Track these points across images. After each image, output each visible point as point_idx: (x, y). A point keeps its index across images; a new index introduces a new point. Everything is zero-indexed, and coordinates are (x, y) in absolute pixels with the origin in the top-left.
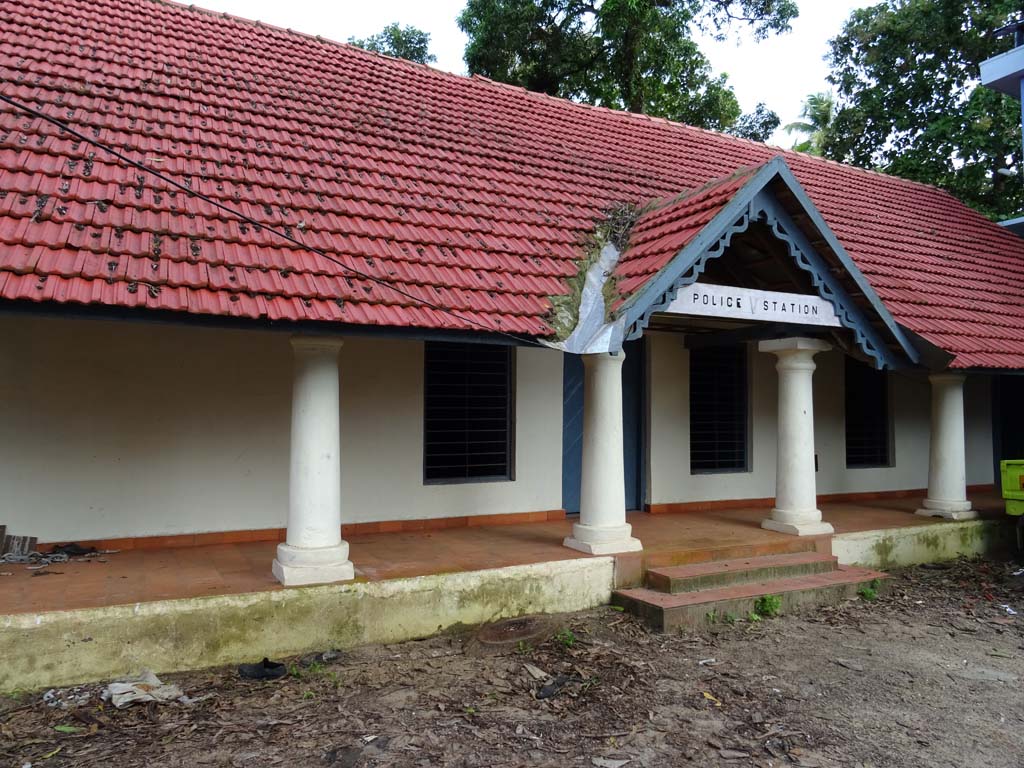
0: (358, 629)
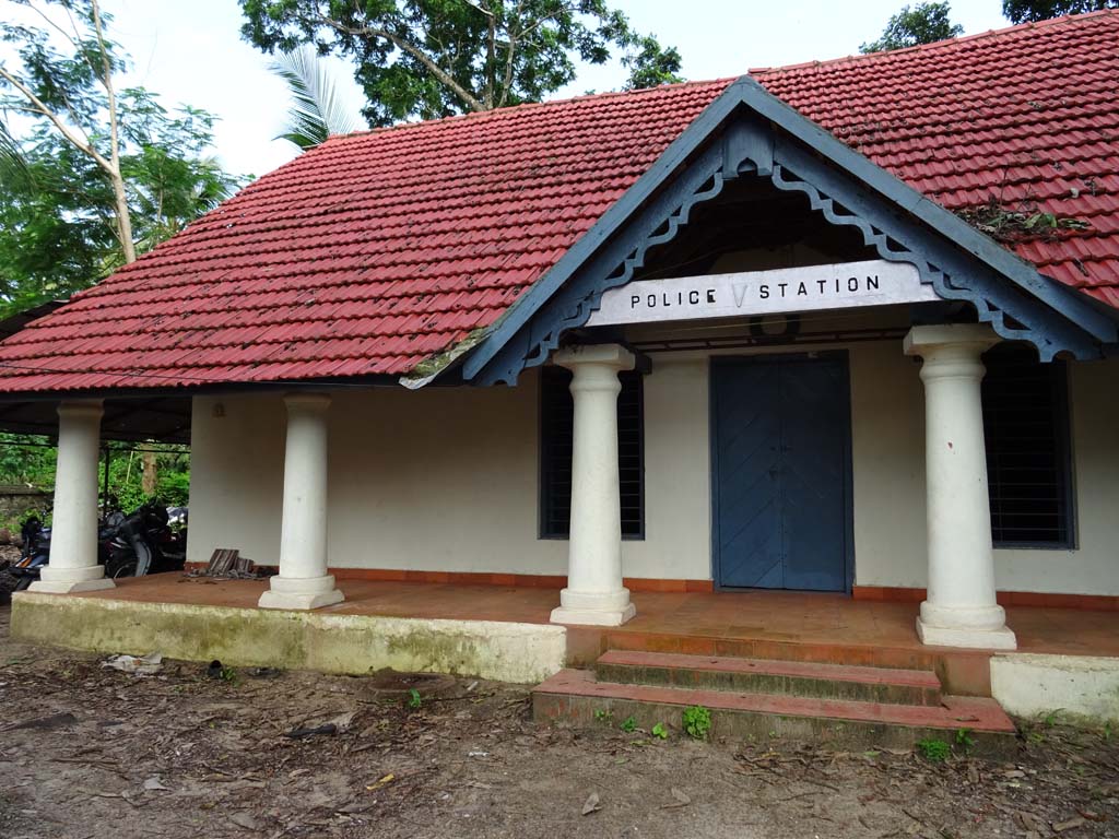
0: (303, 655)
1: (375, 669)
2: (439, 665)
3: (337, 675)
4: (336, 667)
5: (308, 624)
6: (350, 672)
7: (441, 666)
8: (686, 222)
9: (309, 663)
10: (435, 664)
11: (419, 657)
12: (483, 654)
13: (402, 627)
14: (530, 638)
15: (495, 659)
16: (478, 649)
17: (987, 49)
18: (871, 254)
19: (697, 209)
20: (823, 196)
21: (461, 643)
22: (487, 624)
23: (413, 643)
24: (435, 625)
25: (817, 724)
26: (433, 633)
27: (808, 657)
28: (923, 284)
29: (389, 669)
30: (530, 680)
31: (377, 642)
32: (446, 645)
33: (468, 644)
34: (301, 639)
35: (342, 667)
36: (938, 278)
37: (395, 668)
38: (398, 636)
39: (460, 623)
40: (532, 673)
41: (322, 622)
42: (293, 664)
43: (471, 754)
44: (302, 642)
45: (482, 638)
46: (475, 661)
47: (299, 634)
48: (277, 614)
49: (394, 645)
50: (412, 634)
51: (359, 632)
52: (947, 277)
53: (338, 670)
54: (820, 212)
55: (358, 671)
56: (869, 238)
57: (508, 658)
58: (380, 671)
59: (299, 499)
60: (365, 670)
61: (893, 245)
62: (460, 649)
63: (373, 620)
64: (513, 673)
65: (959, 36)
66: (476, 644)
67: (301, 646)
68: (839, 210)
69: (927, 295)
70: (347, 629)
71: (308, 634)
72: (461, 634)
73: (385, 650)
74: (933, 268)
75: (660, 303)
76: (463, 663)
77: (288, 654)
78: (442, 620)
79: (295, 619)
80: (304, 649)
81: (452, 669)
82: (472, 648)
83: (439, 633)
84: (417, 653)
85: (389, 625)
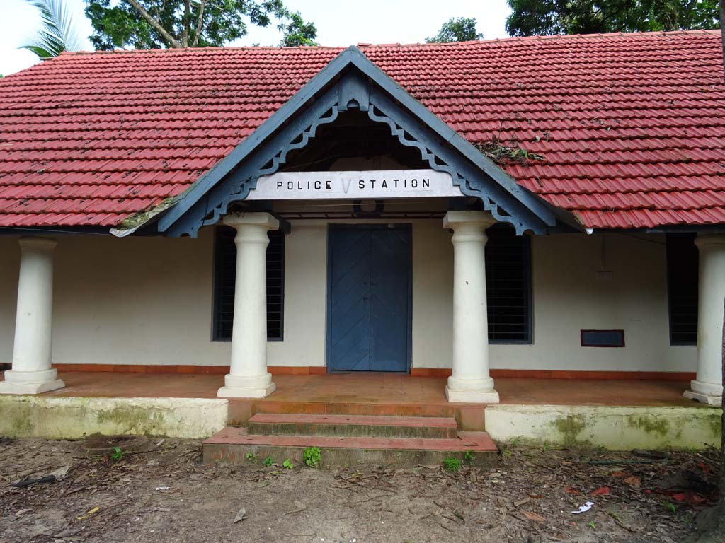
0: (30, 427)
1: (88, 435)
2: (137, 430)
3: (57, 440)
4: (57, 435)
5: (35, 404)
6: (68, 437)
7: (139, 430)
8: (314, 136)
9: (36, 433)
10: (133, 429)
11: (121, 424)
12: (169, 420)
13: (109, 404)
14: (203, 407)
15: (177, 423)
16: (165, 417)
17: (495, 49)
18: (425, 165)
19: (322, 129)
20: (398, 127)
21: (153, 413)
22: (173, 399)
23: (116, 415)
24: (133, 402)
25: (386, 453)
26: (132, 407)
27: (382, 412)
28: (454, 185)
29: (98, 434)
30: (202, 436)
31: (89, 415)
32: (142, 415)
33: (158, 414)
34: (29, 415)
35: (61, 434)
36: (463, 183)
37: (103, 433)
38: (105, 410)
39: (153, 399)
40: (203, 431)
41: (47, 402)
42: (22, 434)
43: (157, 489)
44: (30, 418)
45: (168, 409)
46: (163, 425)
47: (28, 412)
48: (10, 398)
49: (103, 416)
50: (117, 408)
51: (76, 409)
52: (467, 182)
53: (58, 436)
54: (396, 137)
55: (74, 436)
56: (425, 156)
57: (187, 422)
58: (92, 436)
59: (30, 314)
60: (80, 435)
61: (438, 161)
62: (152, 418)
63: (86, 400)
64: (191, 433)
65: (481, 40)
66: (164, 413)
67: (29, 421)
68: (408, 137)
69: (456, 192)
70: (67, 407)
71: (35, 412)
72: (153, 407)
73: (96, 421)
74: (460, 176)
75: (295, 187)
76: (154, 427)
77: (19, 427)
78: (140, 398)
79: (24, 401)
80: (31, 423)
81: (146, 431)
82: (161, 417)
83: (137, 407)
84: (120, 422)
85: (100, 403)
